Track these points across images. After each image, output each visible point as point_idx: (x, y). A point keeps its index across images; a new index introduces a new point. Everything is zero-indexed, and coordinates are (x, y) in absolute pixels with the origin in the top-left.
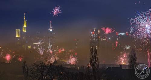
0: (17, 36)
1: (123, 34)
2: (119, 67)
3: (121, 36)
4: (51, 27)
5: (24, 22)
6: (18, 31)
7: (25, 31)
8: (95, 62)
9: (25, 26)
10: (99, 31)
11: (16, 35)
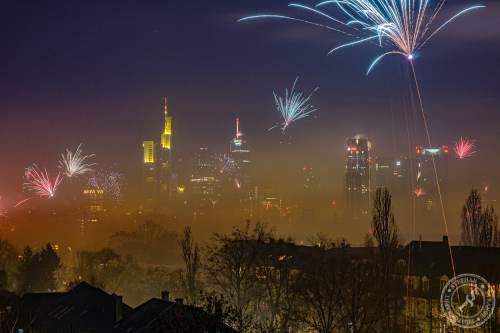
0: (146, 160)
1: (434, 151)
2: (441, 240)
3: (428, 155)
4: (238, 135)
5: (164, 122)
6: (148, 146)
7: (168, 147)
8: (386, 229)
9: (168, 132)
10: (369, 145)
11: (143, 158)
